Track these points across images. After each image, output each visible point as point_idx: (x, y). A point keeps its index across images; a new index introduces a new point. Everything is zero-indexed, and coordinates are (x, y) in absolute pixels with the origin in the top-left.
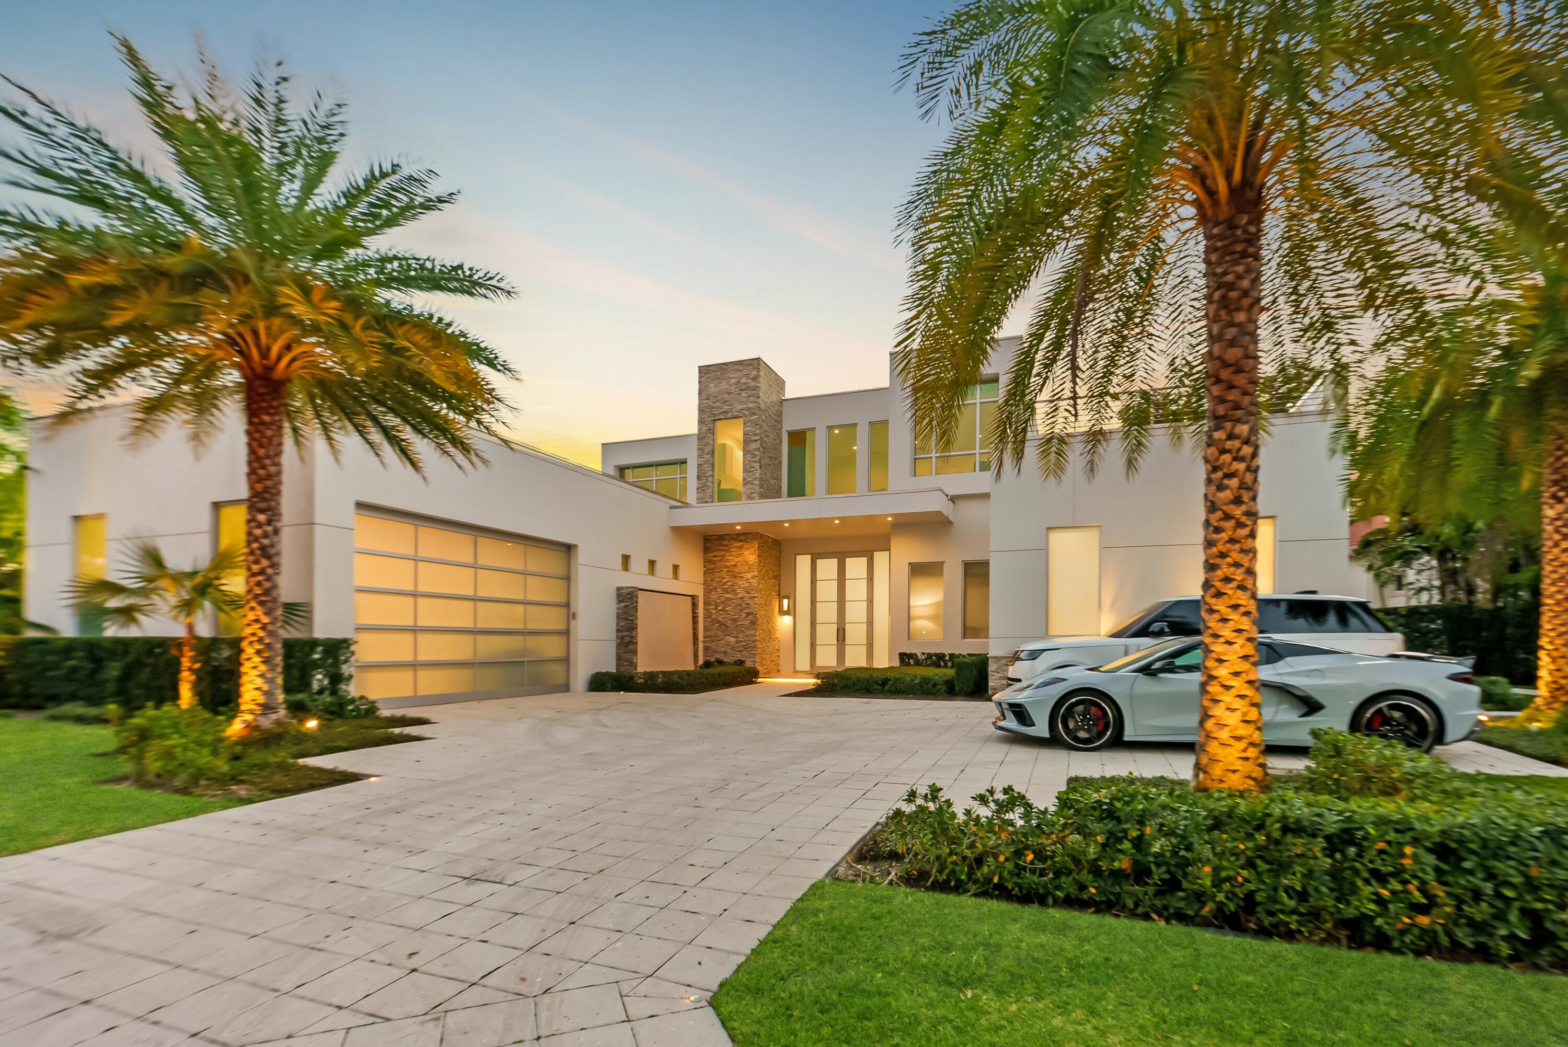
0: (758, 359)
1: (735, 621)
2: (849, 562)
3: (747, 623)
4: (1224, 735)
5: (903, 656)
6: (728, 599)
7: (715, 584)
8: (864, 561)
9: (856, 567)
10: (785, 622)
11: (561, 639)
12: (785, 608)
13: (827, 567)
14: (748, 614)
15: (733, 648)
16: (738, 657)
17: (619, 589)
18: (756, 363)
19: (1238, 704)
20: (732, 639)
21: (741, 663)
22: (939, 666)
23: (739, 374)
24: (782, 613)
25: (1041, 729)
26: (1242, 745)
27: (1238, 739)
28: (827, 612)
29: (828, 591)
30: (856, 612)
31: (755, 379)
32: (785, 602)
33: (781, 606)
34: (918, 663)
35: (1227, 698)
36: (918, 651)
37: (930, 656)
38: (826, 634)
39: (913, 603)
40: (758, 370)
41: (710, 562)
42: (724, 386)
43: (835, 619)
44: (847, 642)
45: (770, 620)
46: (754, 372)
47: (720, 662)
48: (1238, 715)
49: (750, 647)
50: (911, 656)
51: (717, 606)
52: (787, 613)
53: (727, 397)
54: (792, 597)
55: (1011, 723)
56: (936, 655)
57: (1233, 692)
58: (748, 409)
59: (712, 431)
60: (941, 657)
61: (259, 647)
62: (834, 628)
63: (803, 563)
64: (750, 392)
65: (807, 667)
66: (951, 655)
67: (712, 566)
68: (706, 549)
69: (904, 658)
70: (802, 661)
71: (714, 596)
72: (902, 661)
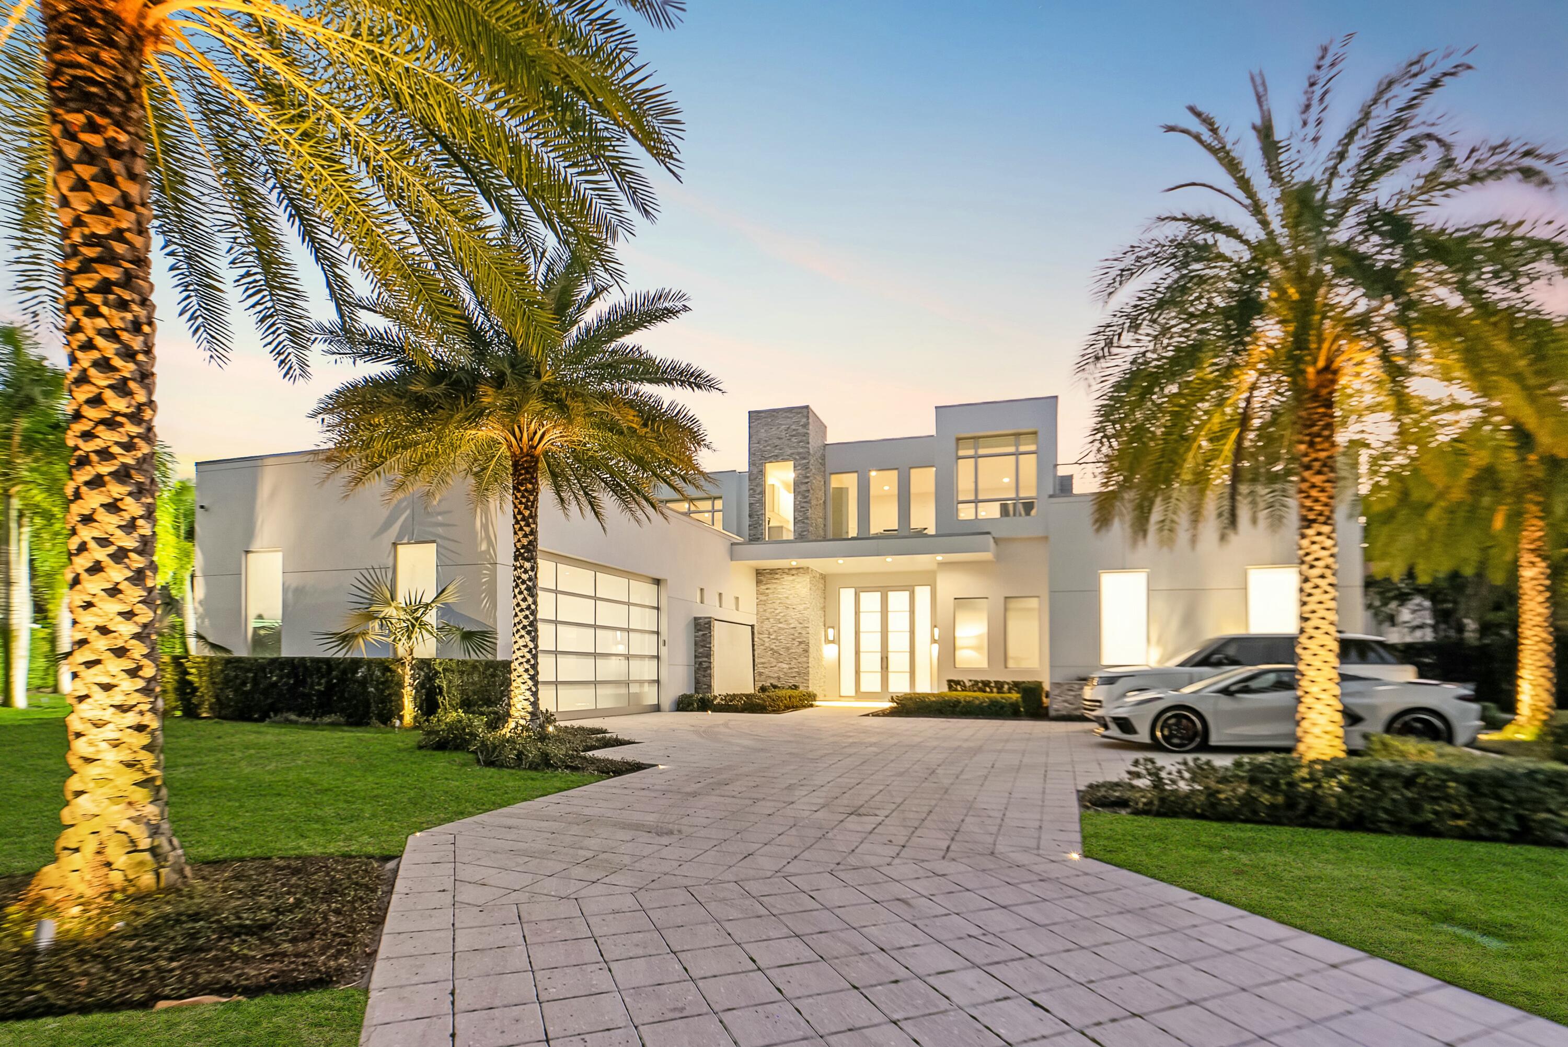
0: (807, 407)
1: (788, 649)
2: (892, 595)
3: (800, 650)
4: (1317, 731)
5: (950, 682)
6: (780, 628)
7: (767, 614)
8: (906, 594)
9: (899, 600)
10: (829, 652)
11: (653, 663)
12: (831, 638)
13: (870, 601)
14: (800, 643)
15: (785, 674)
16: (792, 682)
17: (696, 619)
18: (805, 411)
20: (784, 666)
21: (796, 687)
22: (985, 691)
23: (789, 421)
24: (828, 641)
25: (1143, 735)
26: (1331, 737)
27: (1330, 732)
28: (870, 642)
29: (871, 623)
30: (898, 643)
31: (806, 426)
32: (831, 632)
33: (826, 636)
34: (965, 689)
36: (965, 679)
37: (976, 682)
38: (870, 662)
39: (958, 634)
40: (808, 417)
41: (763, 594)
42: (774, 431)
43: (879, 649)
44: (890, 669)
45: (819, 650)
46: (804, 420)
47: (775, 687)
48: (1328, 718)
49: (804, 673)
50: (958, 682)
51: (770, 635)
52: (833, 642)
53: (777, 442)
54: (836, 627)
55: (1113, 731)
56: (983, 682)
57: (1324, 702)
58: (799, 454)
59: (762, 473)
60: (986, 683)
61: (527, 667)
62: (879, 656)
63: (847, 596)
64: (800, 438)
65: (852, 692)
66: (996, 682)
67: (764, 598)
68: (759, 582)
69: (952, 684)
70: (848, 687)
71: (767, 625)
72: (950, 687)
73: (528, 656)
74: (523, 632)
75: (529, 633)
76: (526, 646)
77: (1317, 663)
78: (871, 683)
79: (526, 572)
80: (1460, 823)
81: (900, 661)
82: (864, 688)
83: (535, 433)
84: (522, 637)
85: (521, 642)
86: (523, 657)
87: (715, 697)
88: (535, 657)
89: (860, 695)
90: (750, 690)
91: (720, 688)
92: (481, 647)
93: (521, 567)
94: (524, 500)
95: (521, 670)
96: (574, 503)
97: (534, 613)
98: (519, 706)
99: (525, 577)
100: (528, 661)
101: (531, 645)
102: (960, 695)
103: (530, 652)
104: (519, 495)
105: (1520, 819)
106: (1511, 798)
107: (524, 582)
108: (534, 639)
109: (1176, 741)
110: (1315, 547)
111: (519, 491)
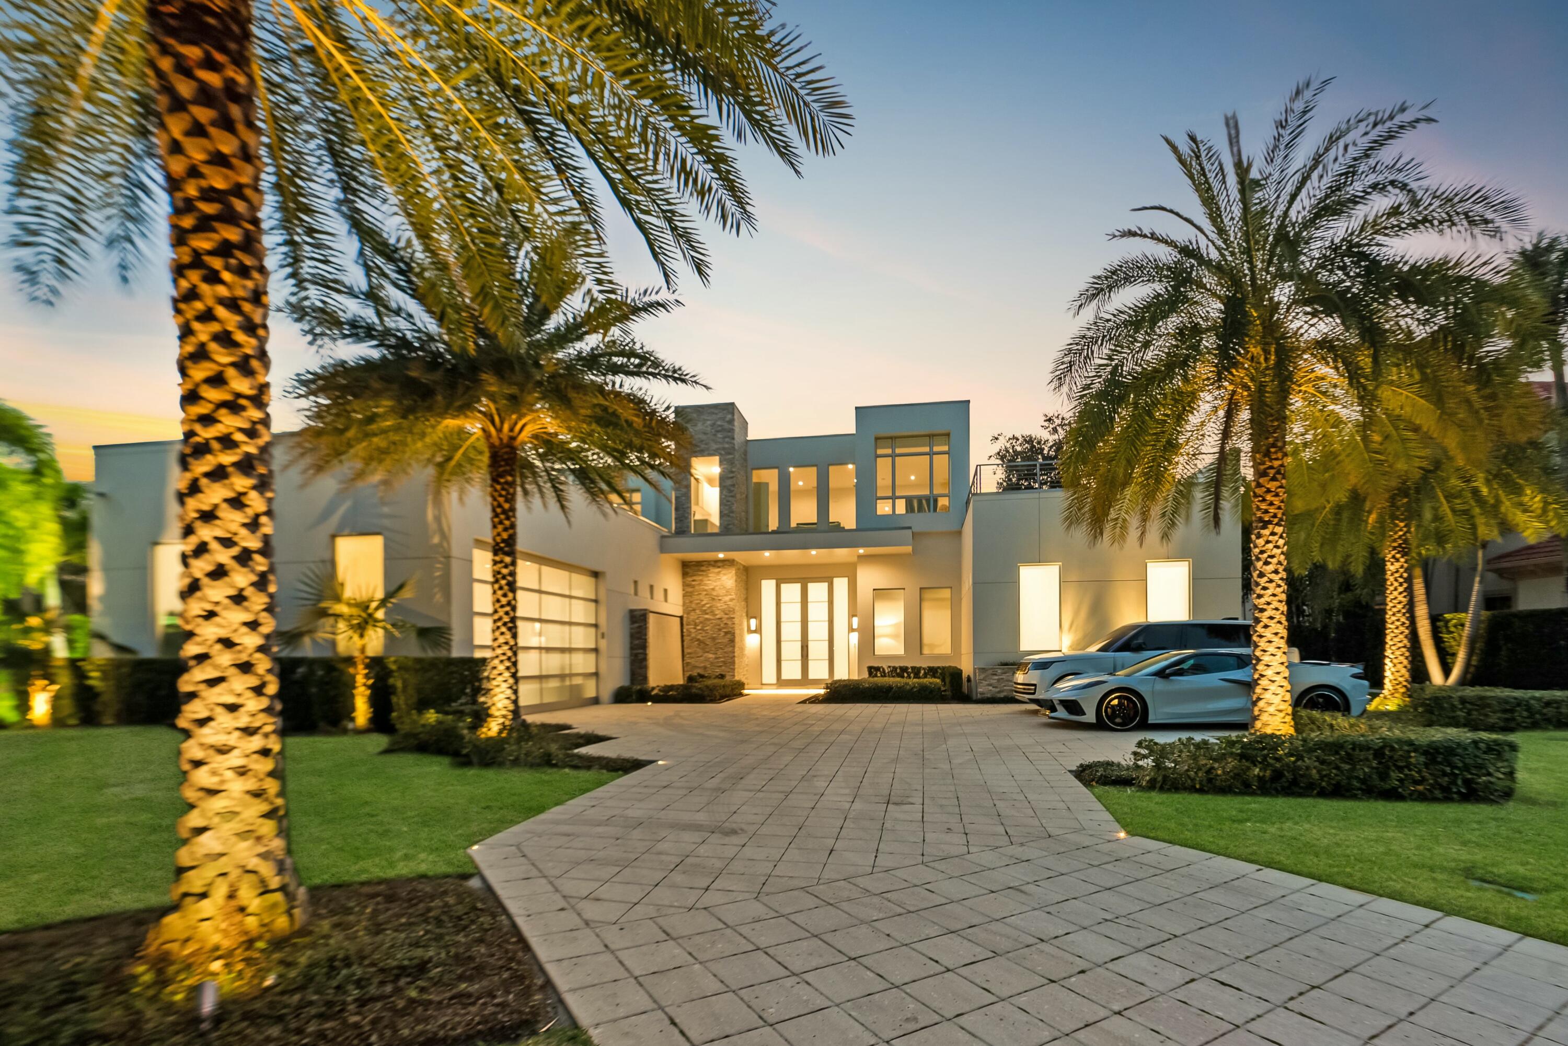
0: (730, 404)
1: (714, 639)
2: (812, 587)
3: (725, 640)
4: (1271, 709)
5: (870, 669)
6: (707, 620)
7: (693, 606)
8: (825, 585)
9: (817, 590)
10: (751, 642)
11: (592, 657)
12: (753, 627)
13: (792, 591)
14: (726, 633)
15: (712, 663)
16: (718, 671)
17: (632, 611)
18: (728, 407)
19: (1280, 690)
20: (711, 656)
21: (722, 676)
22: (902, 677)
23: (714, 417)
24: (750, 631)
25: (1090, 716)
26: (1282, 715)
27: (1280, 711)
28: (791, 631)
29: (792, 612)
30: (818, 631)
31: (730, 422)
32: (753, 622)
33: (750, 626)
34: (884, 675)
35: (1273, 688)
36: (885, 666)
37: (895, 668)
38: (791, 650)
39: (877, 623)
40: (732, 414)
41: (689, 585)
42: (700, 427)
43: (799, 638)
44: (810, 657)
45: (742, 640)
46: (729, 417)
47: (702, 676)
48: (1279, 697)
49: (730, 662)
50: (878, 669)
51: (696, 625)
52: (755, 632)
53: (703, 437)
54: (758, 616)
55: (1062, 713)
56: (901, 668)
57: (1277, 684)
58: (725, 449)
59: (688, 465)
60: (904, 669)
61: (508, 664)
62: (799, 645)
63: (768, 587)
64: (725, 434)
65: (774, 680)
66: (913, 668)
67: (690, 590)
68: (685, 574)
69: (872, 670)
70: (769, 674)
71: (693, 616)
72: (870, 674)
73: (510, 654)
74: (503, 629)
75: (510, 629)
76: (506, 643)
77: (1271, 649)
78: (792, 671)
79: (506, 567)
80: (1420, 788)
81: (818, 650)
82: (785, 676)
83: (516, 424)
84: (502, 633)
85: (501, 640)
86: (504, 654)
87: (653, 689)
88: (515, 654)
89: (781, 683)
90: (681, 682)
91: (655, 679)
92: (436, 645)
93: (501, 562)
94: (504, 493)
95: (501, 668)
96: (537, 495)
97: (514, 609)
98: (500, 705)
99: (505, 571)
100: (509, 659)
101: (512, 642)
102: (879, 680)
103: (511, 649)
104: (498, 487)
105: (1467, 782)
106: (1460, 765)
107: (504, 577)
108: (515, 636)
109: (1118, 720)
110: (1270, 546)
111: (499, 483)
